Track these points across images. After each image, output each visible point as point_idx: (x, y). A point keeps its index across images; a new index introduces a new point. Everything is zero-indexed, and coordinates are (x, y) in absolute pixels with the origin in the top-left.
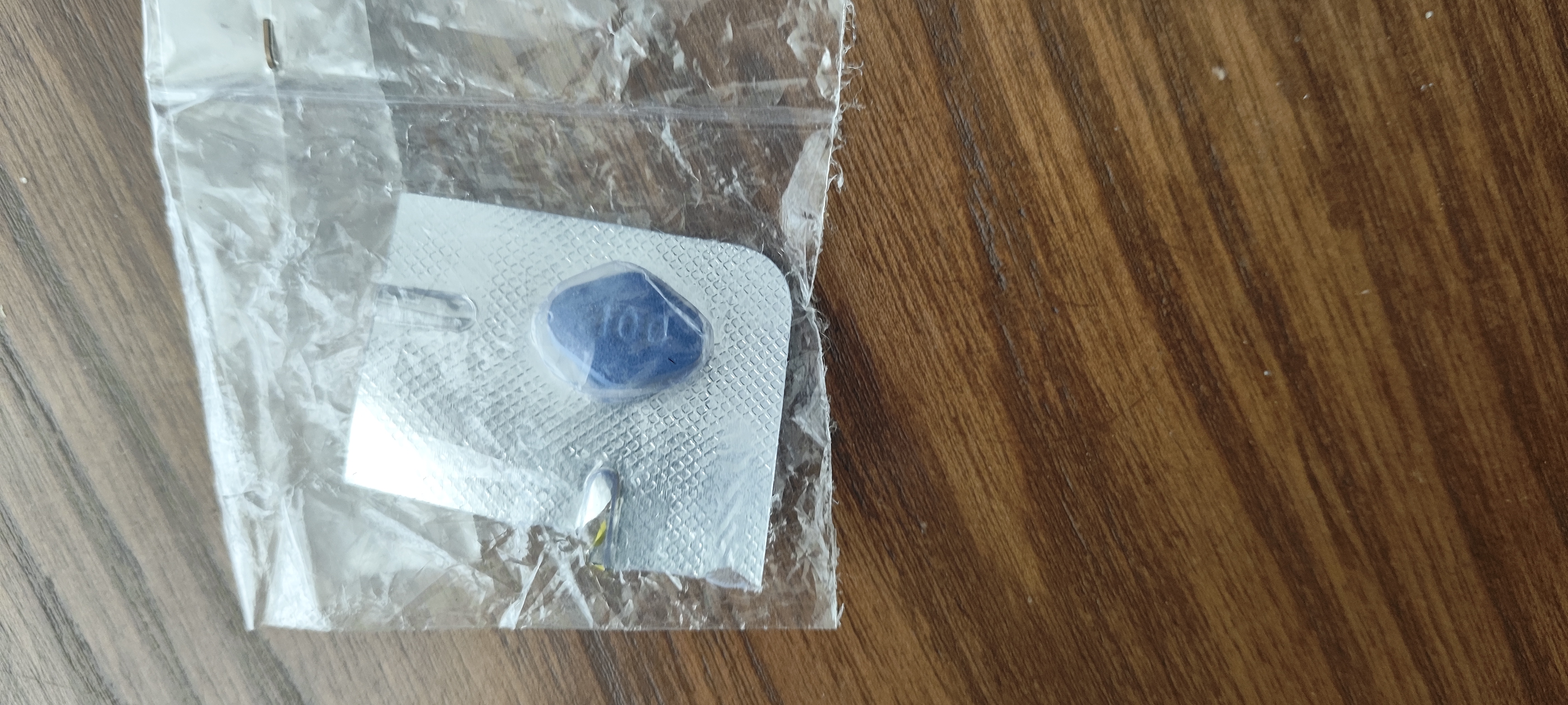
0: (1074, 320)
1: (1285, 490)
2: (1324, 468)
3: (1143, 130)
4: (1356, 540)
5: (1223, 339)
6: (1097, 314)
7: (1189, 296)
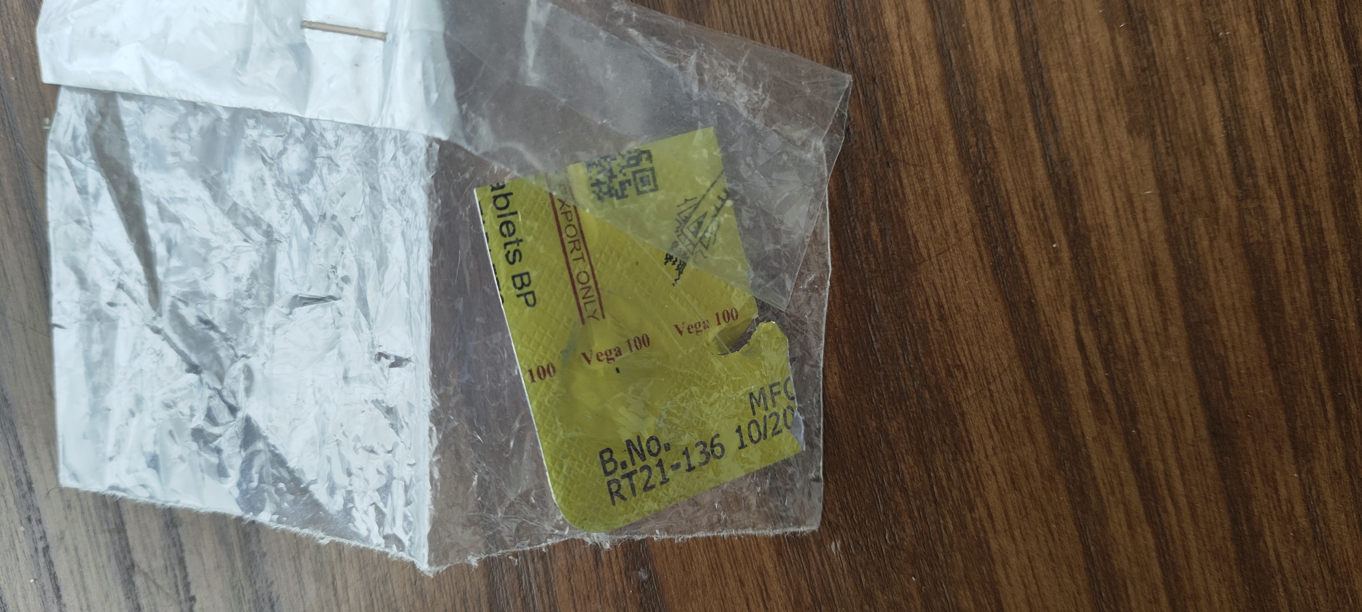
0: (904, 175)
1: (1056, 347)
2: (1091, 333)
3: (985, 30)
4: (1109, 399)
5: (1024, 212)
6: (923, 174)
7: (1000, 171)
